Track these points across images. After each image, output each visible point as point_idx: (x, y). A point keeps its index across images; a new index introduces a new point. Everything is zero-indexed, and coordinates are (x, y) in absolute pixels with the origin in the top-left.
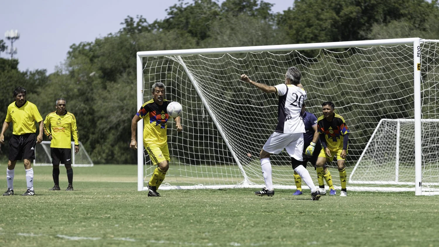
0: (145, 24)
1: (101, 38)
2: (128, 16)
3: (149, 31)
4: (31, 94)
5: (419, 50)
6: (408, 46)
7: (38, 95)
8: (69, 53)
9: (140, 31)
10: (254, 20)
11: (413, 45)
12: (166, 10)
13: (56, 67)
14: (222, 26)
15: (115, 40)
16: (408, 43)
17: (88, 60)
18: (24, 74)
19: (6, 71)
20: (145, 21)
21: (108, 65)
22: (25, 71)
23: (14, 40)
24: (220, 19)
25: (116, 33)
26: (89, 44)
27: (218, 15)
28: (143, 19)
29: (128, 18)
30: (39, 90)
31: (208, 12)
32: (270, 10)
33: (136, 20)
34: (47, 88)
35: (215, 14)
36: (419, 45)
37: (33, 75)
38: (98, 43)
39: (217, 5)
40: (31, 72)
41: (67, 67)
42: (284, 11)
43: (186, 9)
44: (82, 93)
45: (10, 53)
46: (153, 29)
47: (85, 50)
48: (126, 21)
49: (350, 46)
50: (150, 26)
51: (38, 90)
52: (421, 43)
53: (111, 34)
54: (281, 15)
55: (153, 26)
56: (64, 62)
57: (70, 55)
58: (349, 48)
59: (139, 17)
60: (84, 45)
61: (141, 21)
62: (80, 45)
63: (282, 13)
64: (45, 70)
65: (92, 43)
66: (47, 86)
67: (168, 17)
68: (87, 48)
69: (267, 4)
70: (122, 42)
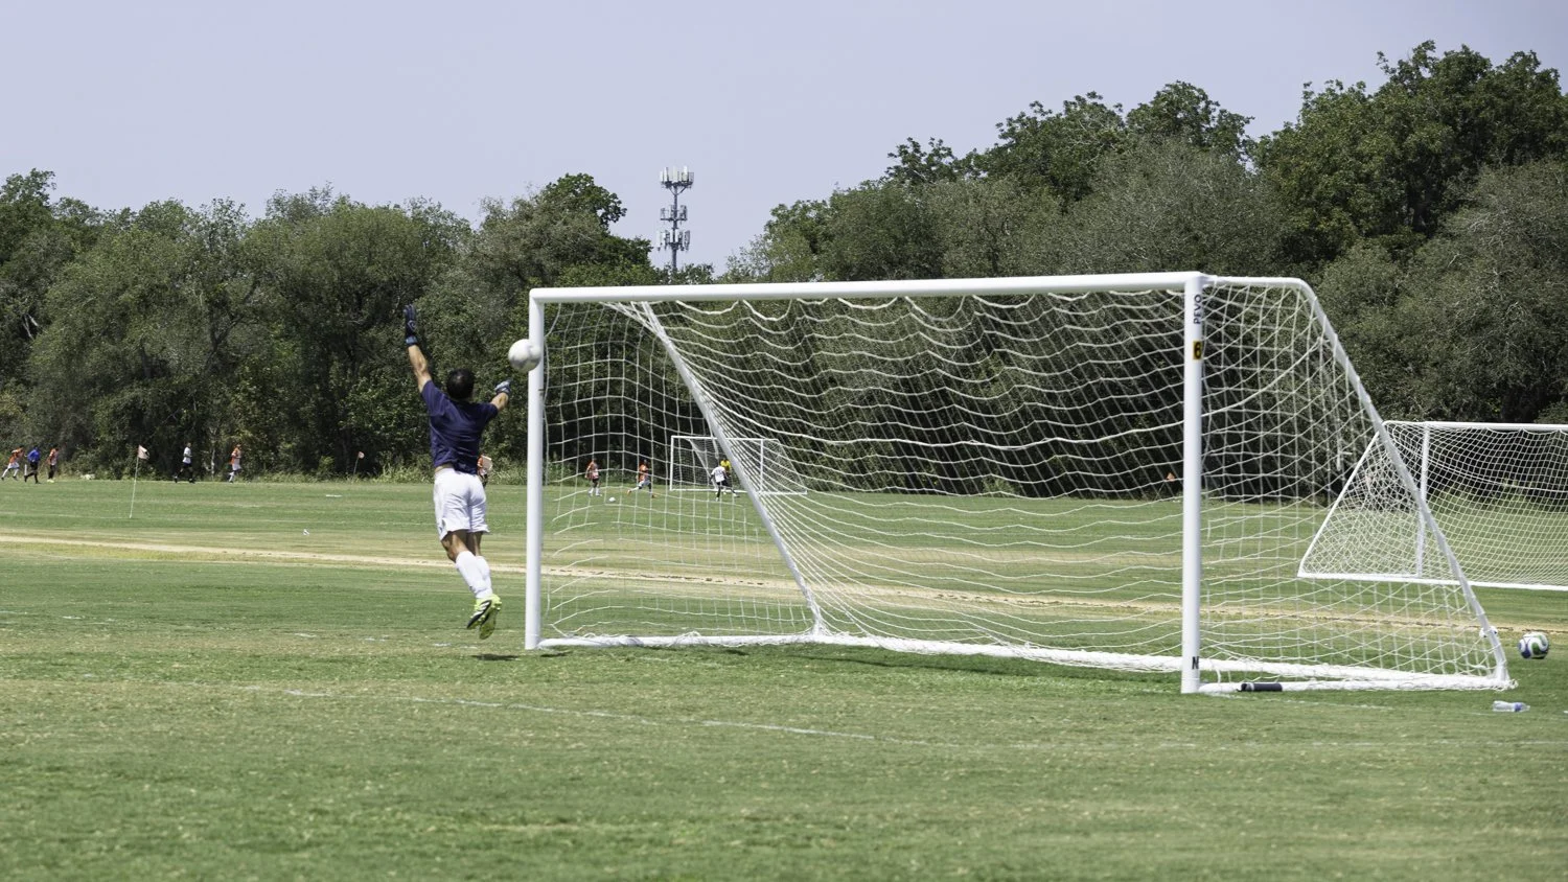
0: (947, 161)
1: (845, 193)
2: (910, 139)
3: (953, 178)
8: (770, 225)
9: (933, 176)
10: (1200, 157)
12: (999, 125)
13: (732, 260)
14: (1124, 168)
15: (872, 197)
17: (805, 244)
19: (618, 269)
20: (950, 154)
23: (680, 189)
24: (1120, 151)
25: (876, 182)
26: (816, 206)
27: (1114, 141)
28: (944, 149)
29: (909, 144)
31: (1094, 136)
32: (1242, 133)
33: (926, 149)
35: (1111, 139)
38: (837, 200)
39: (1119, 119)
41: (758, 260)
43: (1044, 124)
45: (670, 220)
46: (961, 173)
47: (807, 219)
48: (903, 150)
50: (957, 164)
55: (964, 165)
56: (754, 247)
57: (772, 232)
59: (936, 142)
60: (806, 209)
61: (936, 152)
62: (795, 208)
64: (710, 267)
65: (824, 203)
67: (1003, 143)
68: (812, 214)
69: (1235, 118)
70: (887, 203)
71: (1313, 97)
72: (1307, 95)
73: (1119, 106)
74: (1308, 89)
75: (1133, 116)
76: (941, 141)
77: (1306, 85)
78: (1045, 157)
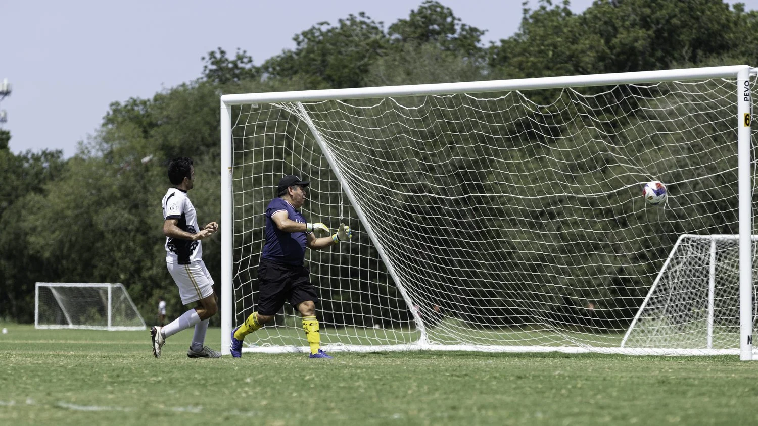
0: (248, 66)
1: (164, 93)
4: (33, 194)
5: (748, 87)
6: (728, 81)
7: (45, 196)
8: (108, 116)
10: (450, 58)
11: (736, 79)
13: (81, 143)
15: (190, 94)
16: (727, 76)
17: (139, 131)
18: (22, 159)
20: (251, 61)
21: (176, 140)
22: (24, 152)
24: (385, 55)
25: (191, 82)
26: (144, 103)
27: (380, 47)
28: (246, 57)
29: (216, 51)
30: (49, 186)
31: (363, 43)
32: (478, 41)
34: (61, 183)
35: (376, 45)
36: (749, 80)
37: (37, 159)
38: (158, 98)
39: (381, 32)
40: (33, 155)
41: (100, 145)
42: (503, 41)
44: (126, 193)
46: (260, 75)
47: (137, 112)
48: (212, 56)
49: (618, 81)
50: (256, 69)
51: (44, 187)
52: (751, 74)
53: (184, 85)
54: (497, 48)
55: (262, 69)
56: (94, 134)
57: (109, 121)
58: (615, 86)
59: (240, 52)
60: (135, 105)
61: (240, 60)
62: (127, 103)
63: (499, 44)
64: (60, 152)
65: (149, 100)
66: (61, 179)
68: (140, 109)
69: (473, 30)
70: (202, 97)
71: (531, 13)
72: (526, 11)
73: (381, 23)
74: (526, 7)
75: (394, 28)
76: (245, 52)
77: (524, 4)
78: (324, 61)
